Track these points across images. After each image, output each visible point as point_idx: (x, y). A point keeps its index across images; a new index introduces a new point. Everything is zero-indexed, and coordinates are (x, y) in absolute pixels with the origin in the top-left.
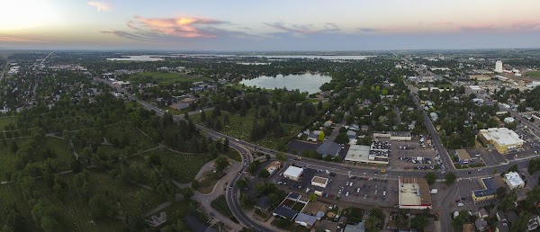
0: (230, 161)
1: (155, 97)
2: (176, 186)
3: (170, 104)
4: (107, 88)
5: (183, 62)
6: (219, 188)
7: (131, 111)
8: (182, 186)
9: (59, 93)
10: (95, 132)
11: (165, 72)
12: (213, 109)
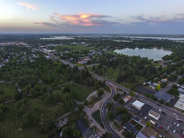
0: (105, 91)
1: (70, 58)
2: (76, 103)
3: (77, 61)
4: (42, 54)
5: (84, 40)
6: (97, 106)
7: (56, 65)
8: (79, 103)
10: (34, 77)
11: (75, 45)
12: (99, 64)
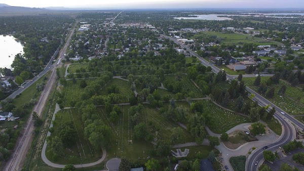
0: (267, 129)
1: (215, 56)
2: (207, 133)
3: (227, 63)
4: (171, 45)
6: (243, 149)
7: (190, 65)
9: (128, 47)
10: (155, 78)
11: (231, 32)
12: (272, 75)
